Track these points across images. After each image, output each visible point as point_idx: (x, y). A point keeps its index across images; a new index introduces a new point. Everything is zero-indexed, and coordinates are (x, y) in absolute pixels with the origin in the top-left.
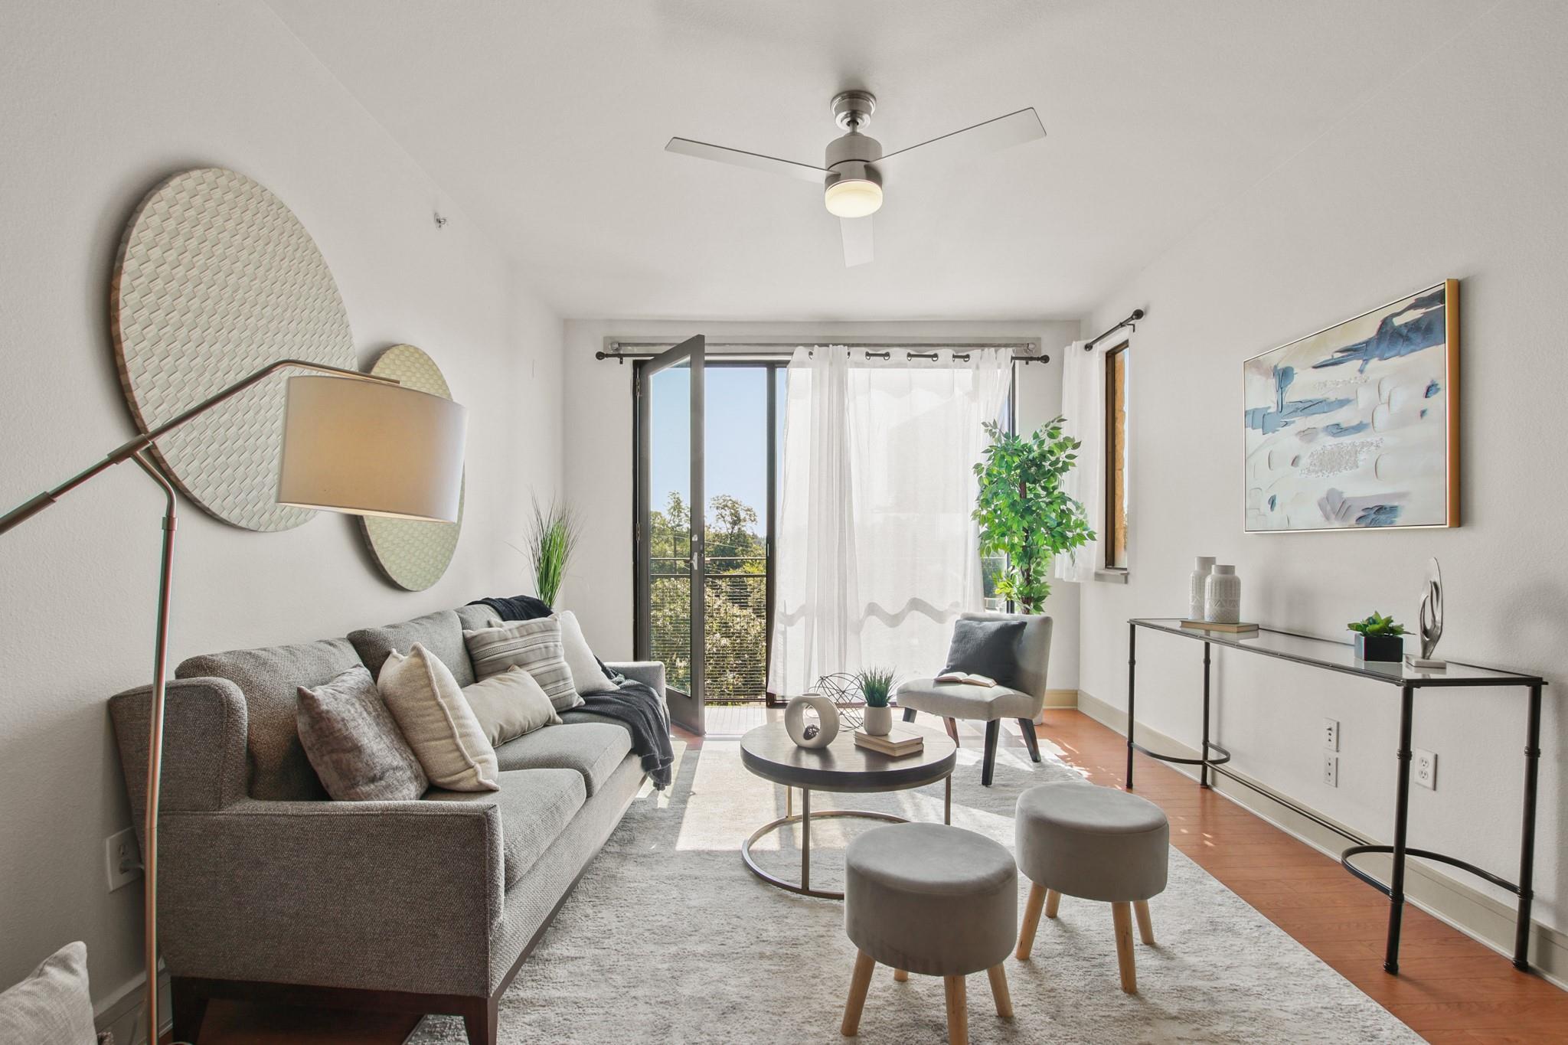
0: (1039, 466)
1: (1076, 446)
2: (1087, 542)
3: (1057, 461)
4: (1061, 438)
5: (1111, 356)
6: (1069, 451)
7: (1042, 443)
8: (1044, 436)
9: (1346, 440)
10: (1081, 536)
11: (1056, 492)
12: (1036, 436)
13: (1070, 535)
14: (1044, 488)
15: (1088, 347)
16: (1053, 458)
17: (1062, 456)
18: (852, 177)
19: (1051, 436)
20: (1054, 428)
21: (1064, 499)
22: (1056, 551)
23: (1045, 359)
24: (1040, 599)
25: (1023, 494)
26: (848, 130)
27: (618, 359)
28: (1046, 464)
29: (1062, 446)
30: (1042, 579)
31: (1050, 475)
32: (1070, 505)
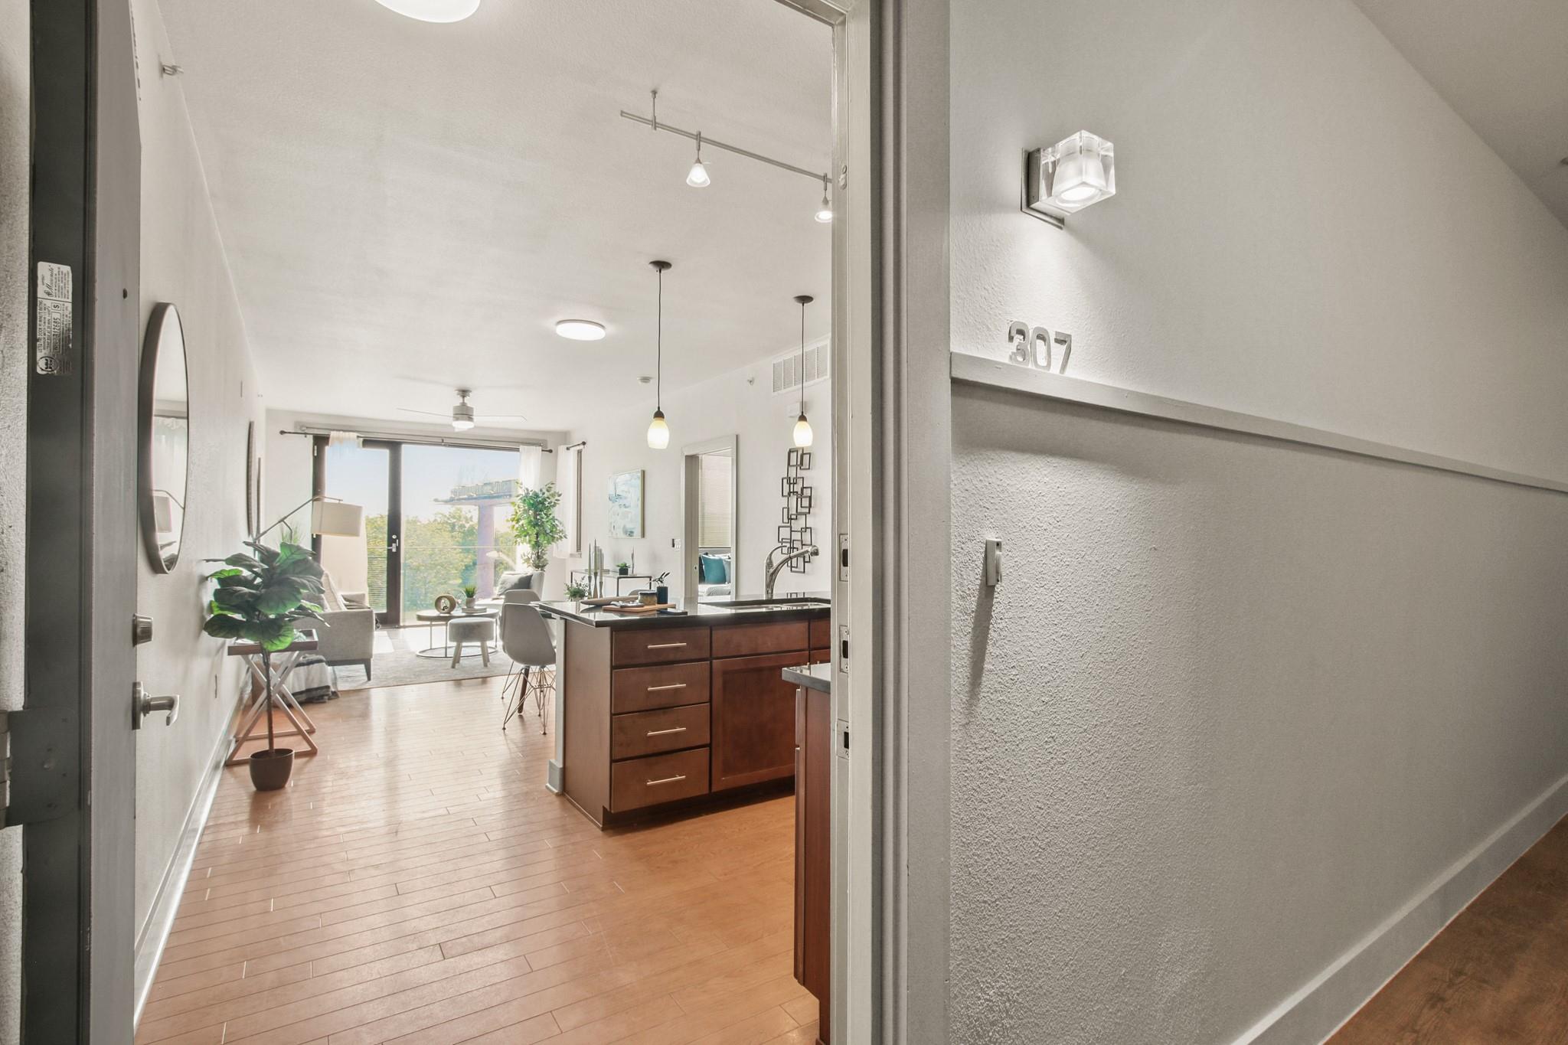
0: (543, 504)
1: (560, 495)
2: (564, 539)
3: (551, 502)
4: (552, 492)
5: (580, 452)
6: (557, 498)
7: (544, 494)
8: (544, 490)
9: (627, 509)
10: (561, 537)
11: (551, 517)
12: (541, 490)
13: (556, 536)
14: (545, 514)
15: (568, 449)
16: (549, 501)
17: (553, 500)
18: (463, 419)
19: (548, 491)
20: (550, 487)
21: (554, 519)
22: (549, 543)
23: (551, 451)
24: (544, 566)
25: (535, 518)
26: (461, 400)
27: (303, 435)
28: (546, 503)
29: (553, 495)
30: (545, 557)
31: (548, 508)
32: (556, 522)
